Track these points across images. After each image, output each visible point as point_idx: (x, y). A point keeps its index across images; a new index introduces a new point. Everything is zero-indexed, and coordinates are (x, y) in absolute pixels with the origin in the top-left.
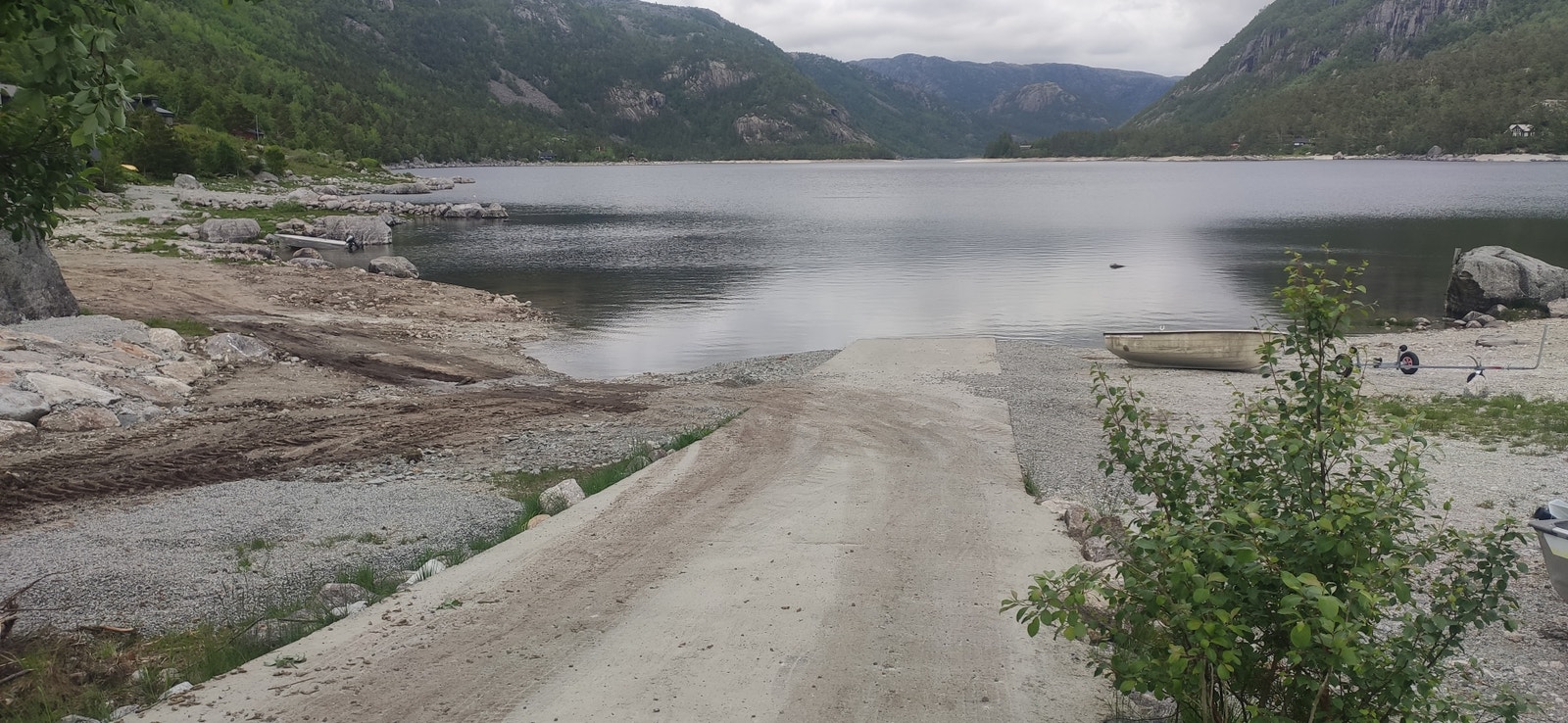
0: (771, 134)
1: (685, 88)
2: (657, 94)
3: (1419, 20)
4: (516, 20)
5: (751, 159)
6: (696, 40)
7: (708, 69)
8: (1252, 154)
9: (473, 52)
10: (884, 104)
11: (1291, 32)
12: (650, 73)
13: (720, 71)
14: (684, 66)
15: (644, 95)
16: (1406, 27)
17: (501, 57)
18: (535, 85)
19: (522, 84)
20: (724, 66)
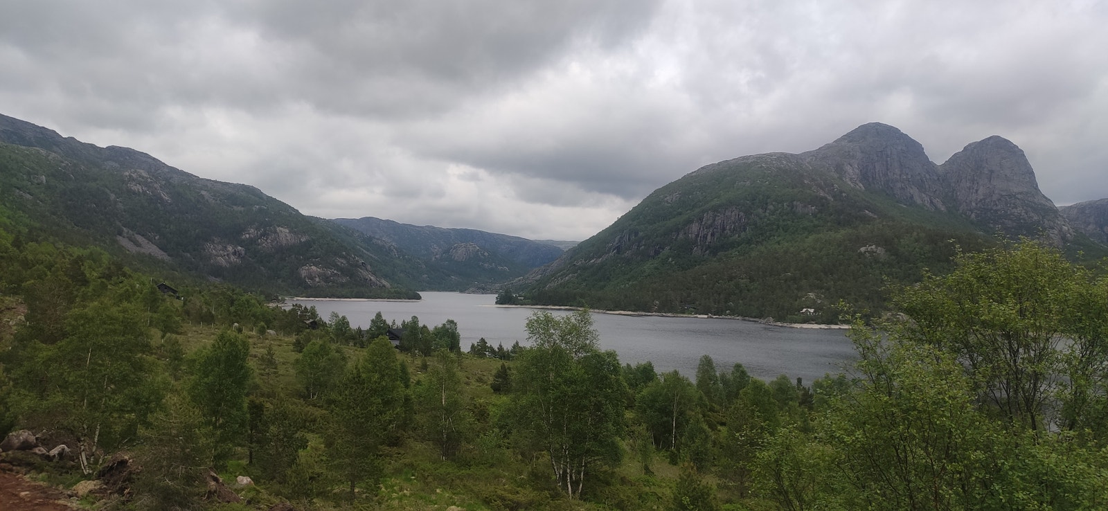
0: (326, 279)
1: (259, 245)
2: (240, 248)
3: (713, 235)
4: (129, 191)
5: (326, 297)
6: (261, 210)
7: (276, 232)
8: (665, 313)
9: (102, 215)
10: (368, 253)
11: (641, 234)
12: (233, 234)
13: (285, 235)
14: (257, 229)
15: (230, 248)
16: (706, 238)
17: (122, 219)
18: (149, 240)
19: (140, 238)
20: (287, 231)
